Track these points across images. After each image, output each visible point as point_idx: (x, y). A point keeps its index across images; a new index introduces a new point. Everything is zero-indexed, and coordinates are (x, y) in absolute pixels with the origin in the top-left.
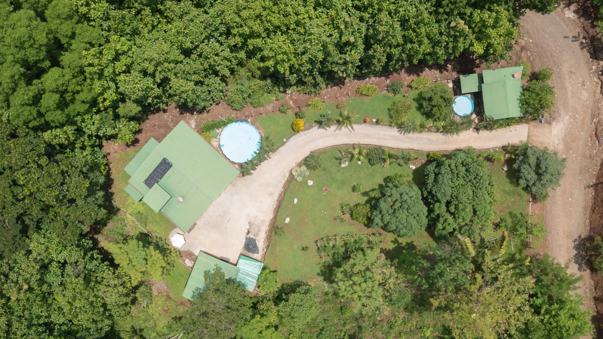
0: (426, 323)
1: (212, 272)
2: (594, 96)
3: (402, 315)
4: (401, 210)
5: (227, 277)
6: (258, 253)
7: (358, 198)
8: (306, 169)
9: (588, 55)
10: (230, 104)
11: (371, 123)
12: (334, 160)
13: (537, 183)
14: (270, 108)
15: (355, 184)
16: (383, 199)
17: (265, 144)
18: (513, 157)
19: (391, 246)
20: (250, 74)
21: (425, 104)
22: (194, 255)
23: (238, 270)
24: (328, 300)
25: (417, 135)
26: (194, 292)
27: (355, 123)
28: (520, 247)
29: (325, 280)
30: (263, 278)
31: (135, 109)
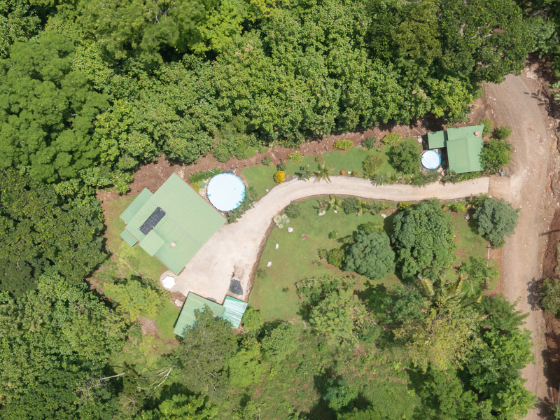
0: (396, 358)
1: (202, 311)
2: (551, 151)
3: (374, 351)
4: (371, 255)
5: (215, 316)
6: (242, 294)
7: (334, 244)
8: (286, 217)
9: (547, 113)
10: (217, 156)
11: (347, 175)
12: (313, 209)
13: (493, 231)
14: (253, 160)
15: (332, 231)
16: (355, 245)
17: (249, 194)
18: (474, 207)
19: (363, 288)
20: (235, 129)
21: (395, 158)
22: (184, 296)
23: (225, 309)
24: (307, 337)
25: (388, 187)
26: (184, 329)
27: (332, 175)
28: (479, 289)
29: (304, 319)
30: (247, 316)
31: (133, 163)
